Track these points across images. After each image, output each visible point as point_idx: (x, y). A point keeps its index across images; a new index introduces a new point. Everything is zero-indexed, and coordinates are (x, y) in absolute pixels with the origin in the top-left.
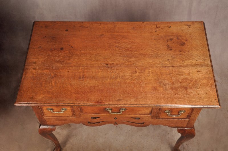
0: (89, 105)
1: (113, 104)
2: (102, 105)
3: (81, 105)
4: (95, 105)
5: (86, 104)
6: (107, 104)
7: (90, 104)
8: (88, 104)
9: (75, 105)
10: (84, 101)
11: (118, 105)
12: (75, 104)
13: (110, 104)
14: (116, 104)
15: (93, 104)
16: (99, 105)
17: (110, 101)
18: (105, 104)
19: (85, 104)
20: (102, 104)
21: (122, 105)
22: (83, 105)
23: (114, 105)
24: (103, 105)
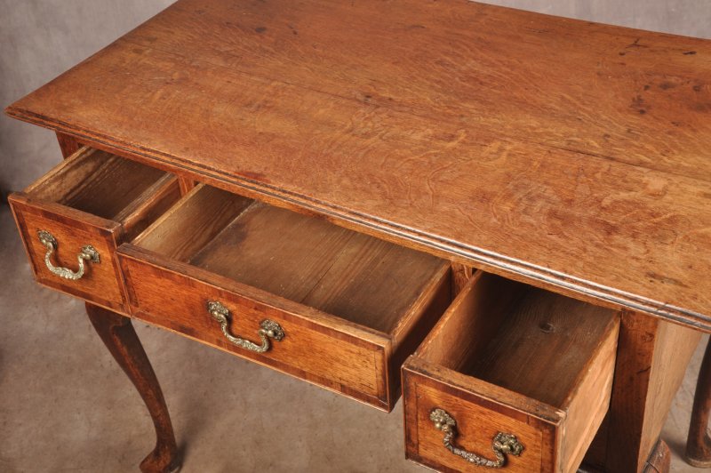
0: (214, 173)
1: (296, 195)
2: (257, 187)
3: (191, 166)
4: (234, 180)
5: (210, 169)
6: (274, 188)
7: (220, 172)
8: (213, 170)
9: (174, 161)
10: (208, 159)
11: (309, 203)
12: (173, 157)
13: (284, 192)
14: (305, 198)
15: (230, 176)
16: (246, 183)
17: (291, 182)
18: (267, 186)
19: (204, 167)
20: (257, 183)
21: (326, 205)
22: (196, 168)
23: (296, 198)
24: (261, 188)
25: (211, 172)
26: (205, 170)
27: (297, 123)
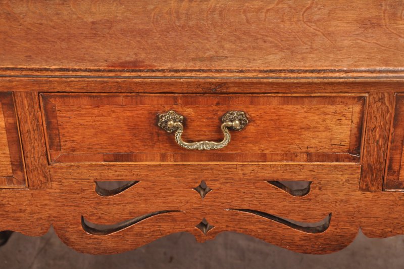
0: (83, 74)
1: (191, 71)
2: (142, 74)
3: (49, 73)
4: (110, 74)
5: (74, 70)
6: (163, 71)
7: (91, 71)
8: (80, 70)
9: (24, 73)
10: (65, 61)
11: (211, 74)
12: (22, 69)
13: (177, 71)
14: (204, 71)
15: (104, 71)
16: (127, 74)
17: (175, 60)
18: (154, 71)
19: (68, 70)
20: (140, 71)
21: (230, 71)
22: (57, 73)
23: (193, 74)
24: (148, 74)
25: (79, 74)
26: (70, 73)
27: (121, 4)
